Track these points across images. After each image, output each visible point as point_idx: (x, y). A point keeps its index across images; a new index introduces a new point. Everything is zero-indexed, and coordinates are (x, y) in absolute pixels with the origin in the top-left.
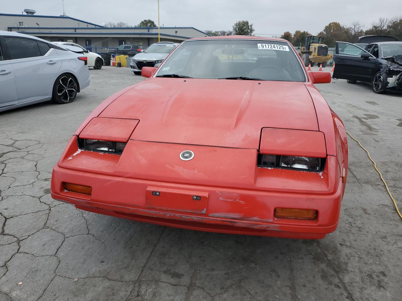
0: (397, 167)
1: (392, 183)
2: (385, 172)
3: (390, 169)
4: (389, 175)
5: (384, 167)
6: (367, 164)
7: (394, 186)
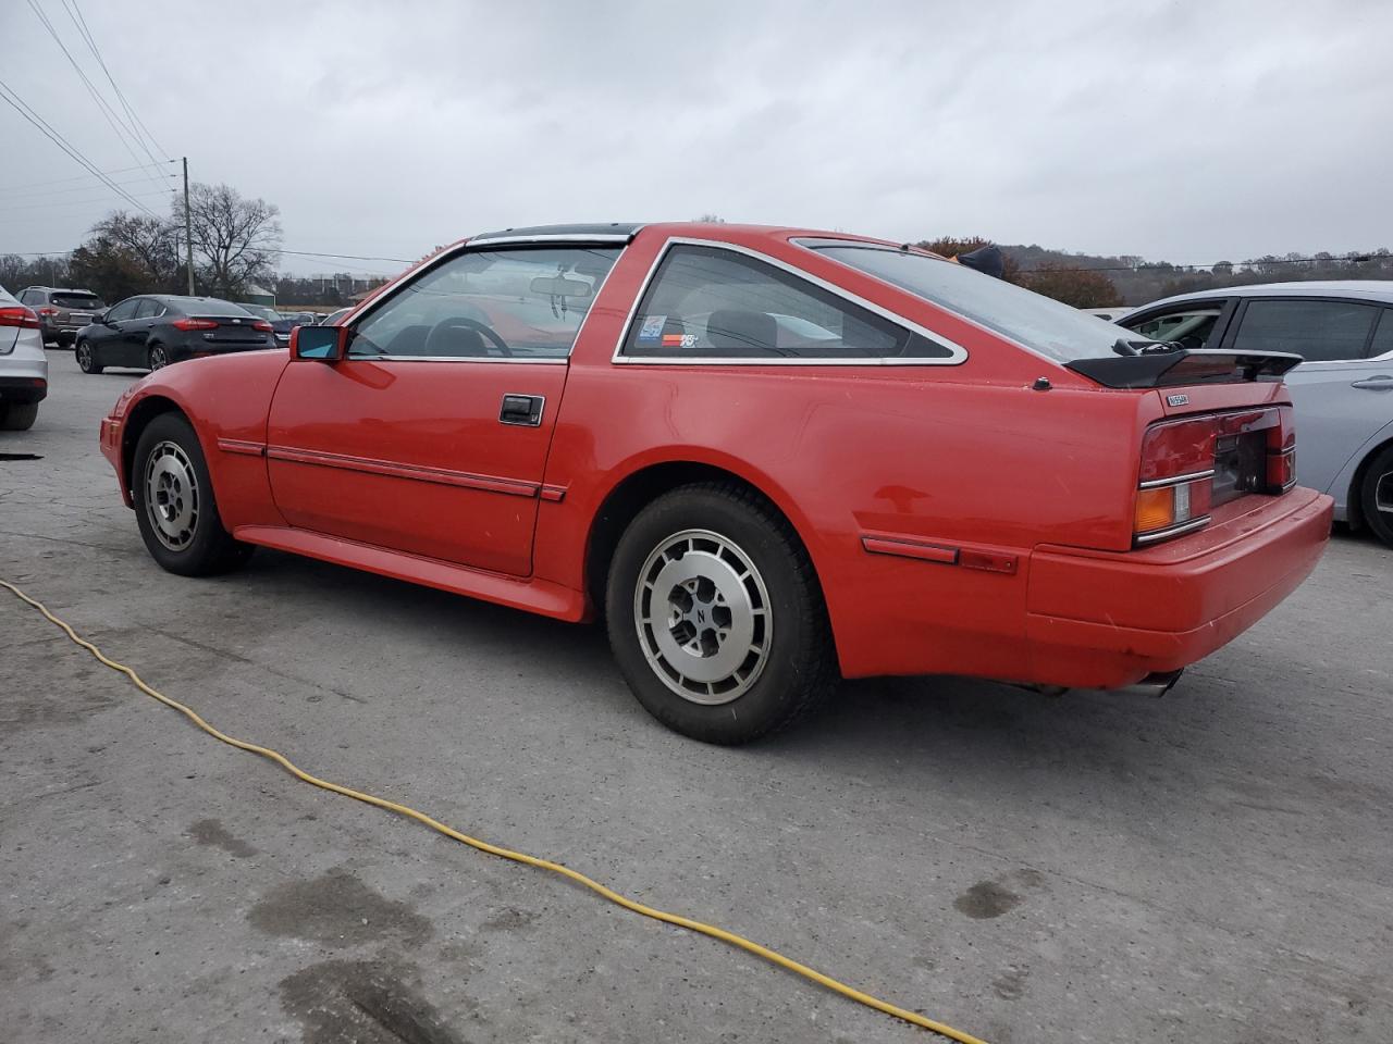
0: (51, 701)
1: (57, 648)
2: (89, 673)
3: (76, 684)
4: (71, 666)
5: (100, 688)
6: (166, 678)
7: (48, 643)
